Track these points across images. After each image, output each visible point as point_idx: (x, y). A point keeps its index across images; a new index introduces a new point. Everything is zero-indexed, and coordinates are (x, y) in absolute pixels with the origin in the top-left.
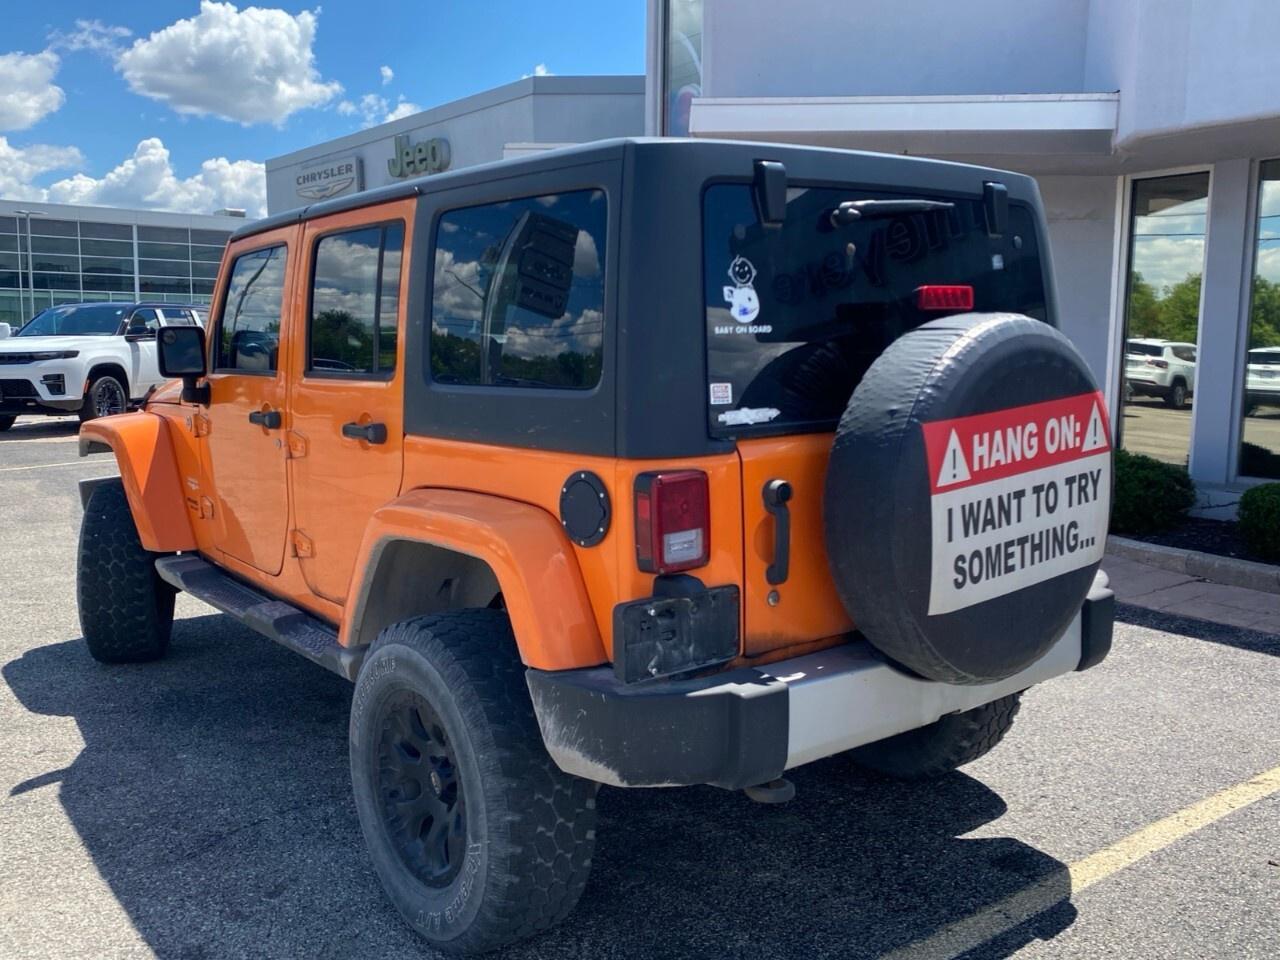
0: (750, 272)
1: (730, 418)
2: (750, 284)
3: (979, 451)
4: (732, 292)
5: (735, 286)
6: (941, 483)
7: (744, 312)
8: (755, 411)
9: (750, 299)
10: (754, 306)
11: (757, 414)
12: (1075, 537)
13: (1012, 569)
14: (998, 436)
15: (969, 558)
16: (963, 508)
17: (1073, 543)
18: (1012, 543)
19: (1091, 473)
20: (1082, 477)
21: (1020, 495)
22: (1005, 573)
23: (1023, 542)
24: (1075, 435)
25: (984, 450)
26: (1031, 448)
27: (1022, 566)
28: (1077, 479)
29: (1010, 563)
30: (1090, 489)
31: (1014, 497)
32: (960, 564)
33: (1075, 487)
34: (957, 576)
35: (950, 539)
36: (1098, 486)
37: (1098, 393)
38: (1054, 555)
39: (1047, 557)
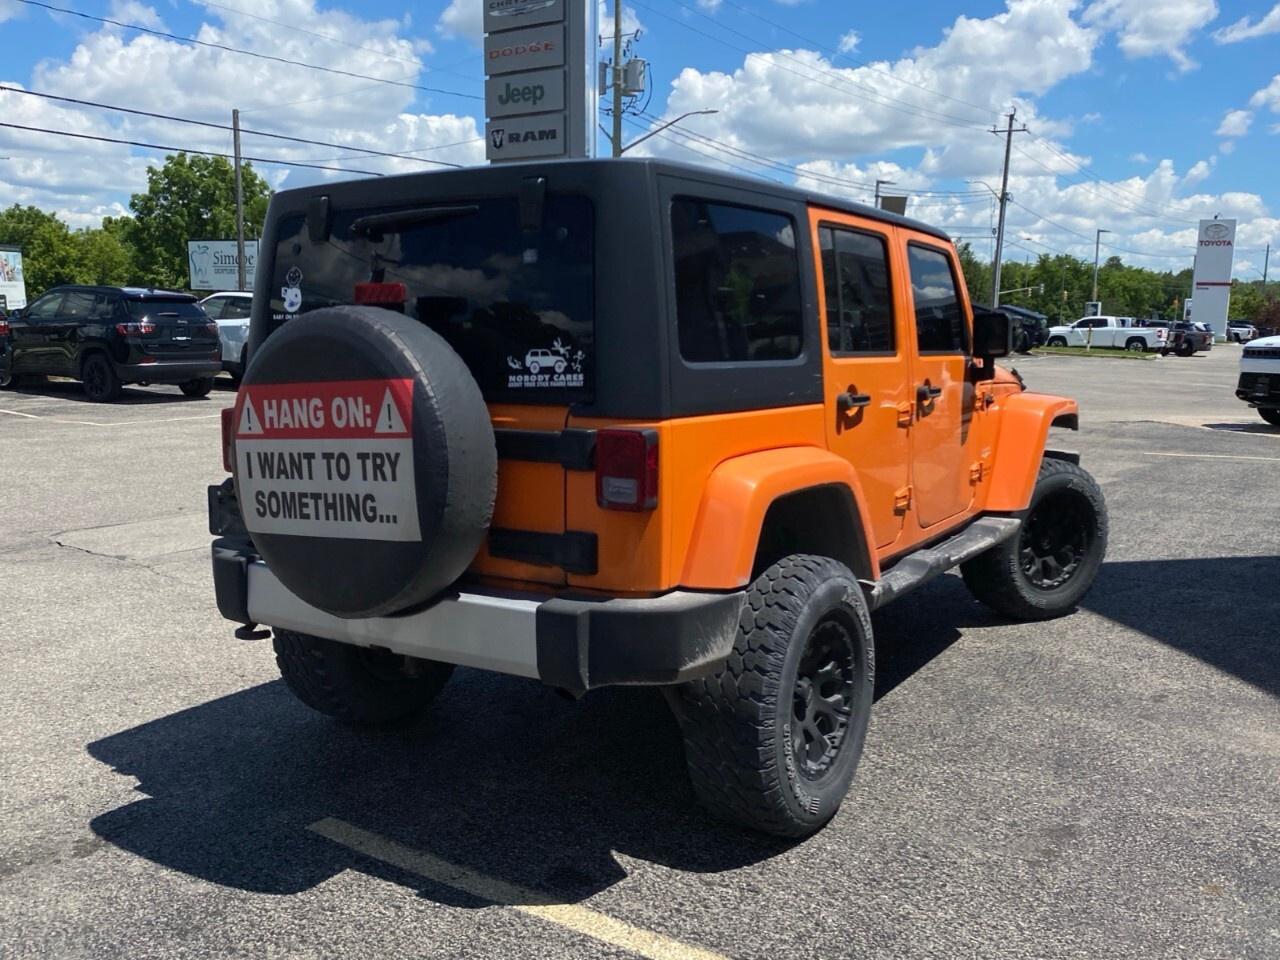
0: (299, 277)
2: (298, 285)
3: (270, 413)
4: (286, 291)
5: (289, 287)
6: (241, 431)
7: (292, 304)
9: (296, 296)
10: (298, 300)
12: (373, 509)
13: (307, 517)
14: (285, 404)
15: (267, 495)
16: (259, 454)
17: (371, 514)
18: (305, 495)
19: (388, 455)
20: (376, 456)
21: (310, 456)
22: (301, 518)
23: (316, 497)
24: (366, 416)
25: (273, 413)
26: (317, 419)
27: (317, 518)
28: (371, 457)
29: (305, 511)
30: (387, 469)
31: (305, 457)
32: (260, 497)
33: (369, 463)
34: (258, 506)
35: (250, 476)
36: (397, 469)
37: (394, 381)
38: (350, 519)
39: (343, 519)
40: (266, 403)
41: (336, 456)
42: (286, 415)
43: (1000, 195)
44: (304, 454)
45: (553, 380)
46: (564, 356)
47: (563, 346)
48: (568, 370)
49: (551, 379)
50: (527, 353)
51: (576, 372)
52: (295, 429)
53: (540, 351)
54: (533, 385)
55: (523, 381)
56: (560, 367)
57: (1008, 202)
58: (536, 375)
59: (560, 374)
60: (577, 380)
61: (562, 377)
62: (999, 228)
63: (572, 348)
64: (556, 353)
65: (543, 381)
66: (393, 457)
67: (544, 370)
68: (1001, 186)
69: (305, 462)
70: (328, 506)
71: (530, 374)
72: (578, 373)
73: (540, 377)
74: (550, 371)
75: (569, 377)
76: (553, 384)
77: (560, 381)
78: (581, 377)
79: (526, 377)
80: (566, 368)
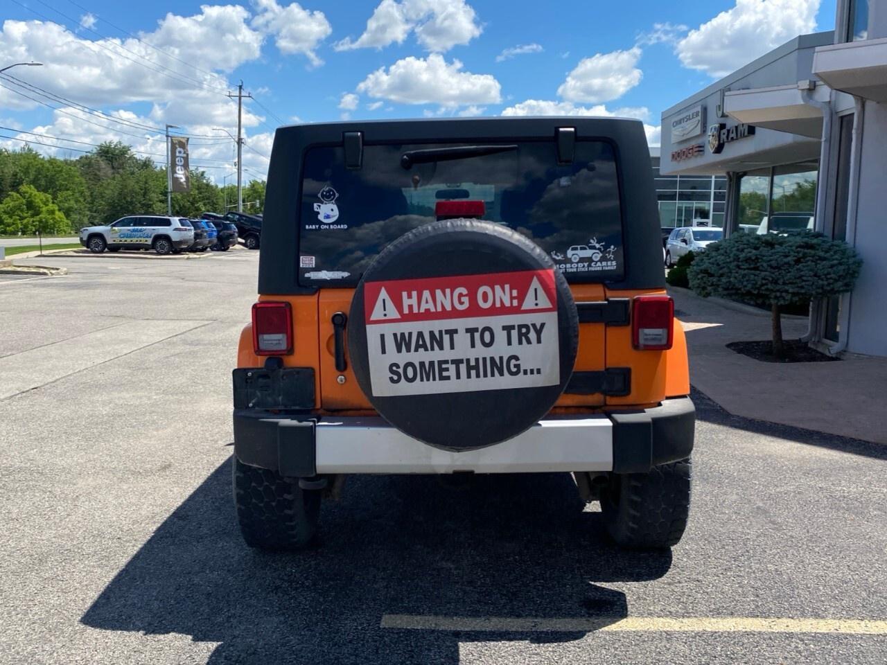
0: (334, 194)
1: (314, 275)
2: (333, 201)
3: (406, 302)
4: (319, 206)
5: (322, 203)
6: (373, 318)
7: (328, 217)
8: (332, 273)
9: (332, 210)
10: (336, 214)
11: (333, 274)
12: (517, 366)
13: (448, 378)
14: (426, 294)
15: (402, 366)
16: (395, 335)
17: (514, 370)
18: (446, 362)
19: (534, 325)
20: (520, 327)
21: (452, 333)
22: (440, 379)
23: (457, 362)
24: (512, 298)
25: (414, 301)
26: (461, 303)
27: (458, 377)
28: (516, 328)
29: (445, 374)
30: (532, 335)
31: (446, 333)
32: (394, 368)
33: (514, 333)
34: (392, 375)
35: (384, 351)
36: (542, 335)
37: (540, 271)
38: (493, 375)
39: (485, 375)
40: (405, 294)
41: (480, 330)
42: (427, 302)
43: (237, 139)
44: (446, 331)
45: (591, 266)
46: (599, 249)
47: (598, 242)
48: (603, 259)
49: (589, 266)
50: (568, 249)
51: (610, 260)
52: (437, 313)
53: (579, 247)
54: (575, 270)
55: (566, 268)
56: (596, 257)
57: (243, 145)
58: (577, 263)
59: (596, 262)
60: (611, 266)
61: (599, 264)
62: (238, 162)
63: (606, 243)
64: (593, 248)
65: (583, 267)
66: (538, 327)
67: (582, 260)
68: (237, 134)
69: (446, 338)
70: (469, 368)
71: (572, 263)
72: (612, 261)
73: (580, 265)
74: (590, 260)
75: (604, 263)
76: (590, 269)
77: (597, 267)
78: (614, 263)
79: (568, 265)
80: (601, 257)
